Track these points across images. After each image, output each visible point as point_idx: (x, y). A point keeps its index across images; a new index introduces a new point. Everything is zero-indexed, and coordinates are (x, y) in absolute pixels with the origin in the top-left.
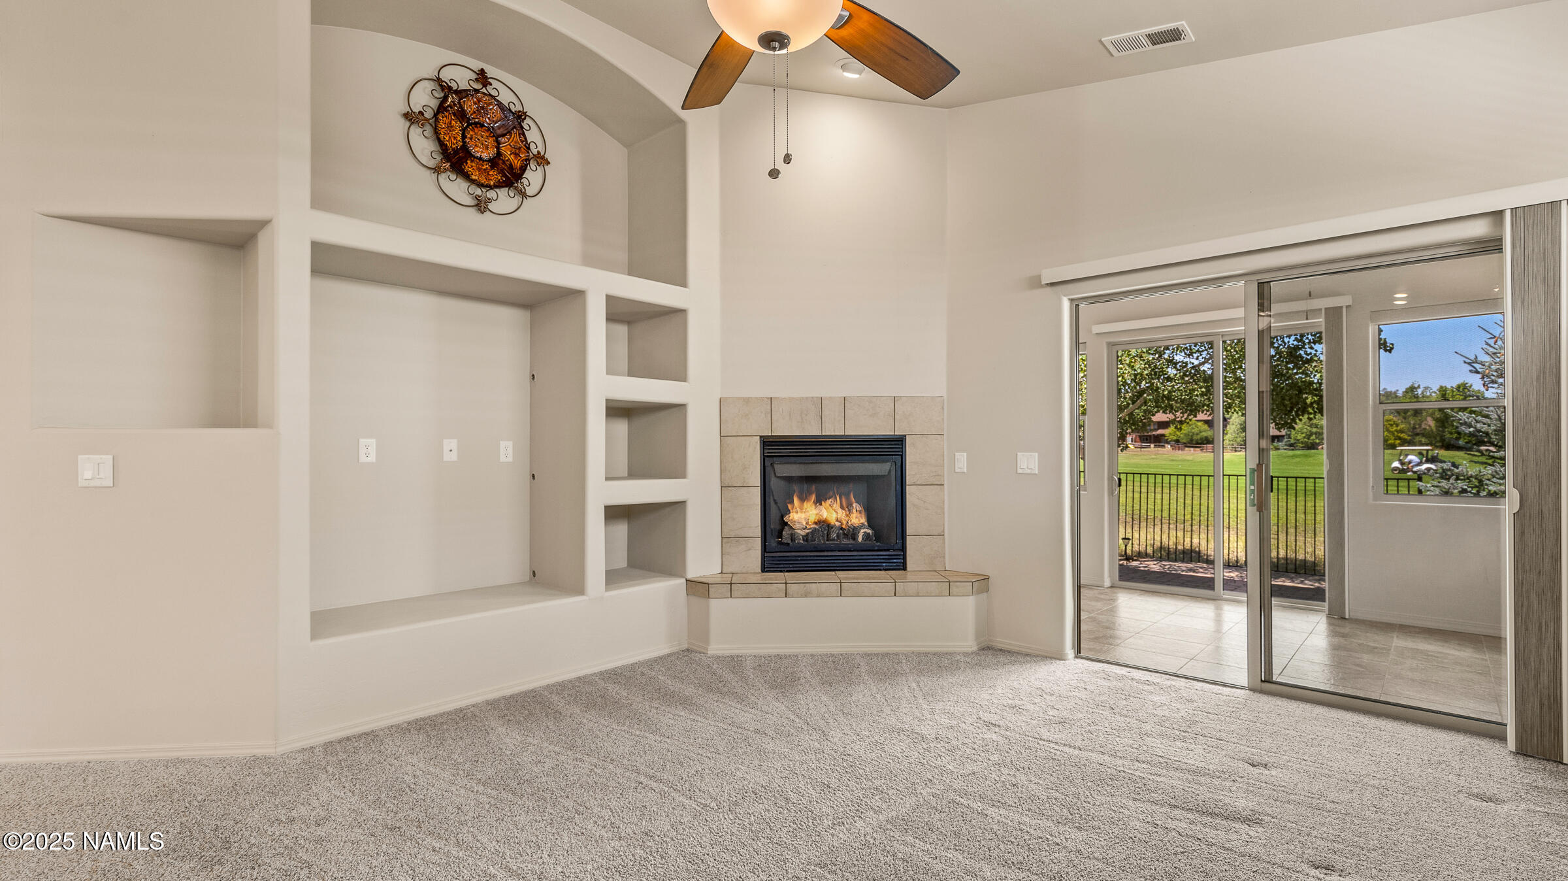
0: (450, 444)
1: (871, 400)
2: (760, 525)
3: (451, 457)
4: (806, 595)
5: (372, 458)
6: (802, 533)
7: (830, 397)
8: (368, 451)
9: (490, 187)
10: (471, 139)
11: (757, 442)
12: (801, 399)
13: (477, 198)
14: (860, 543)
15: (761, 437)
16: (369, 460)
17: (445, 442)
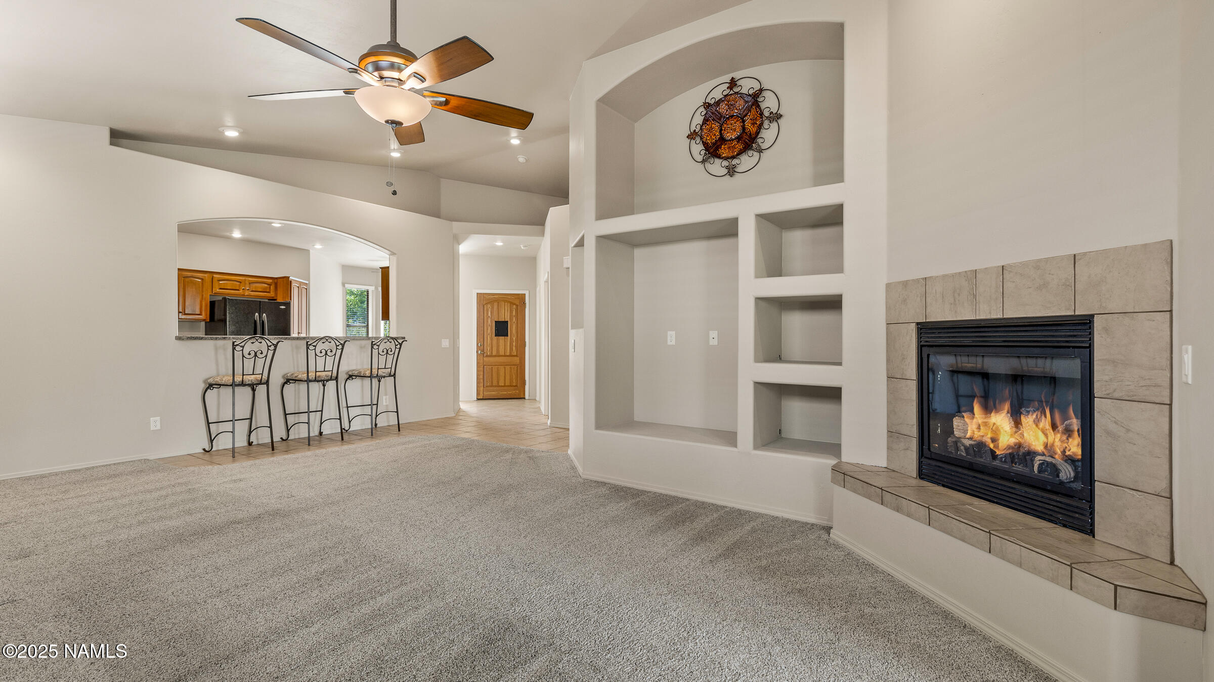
0: (714, 334)
1: (1038, 265)
2: (915, 423)
3: (714, 342)
4: (898, 509)
5: (673, 343)
6: (967, 443)
7: (986, 268)
8: (671, 338)
9: (733, 157)
10: (725, 130)
11: (913, 330)
12: (953, 276)
13: (727, 167)
14: (1035, 475)
15: (918, 324)
16: (671, 343)
17: (711, 332)
